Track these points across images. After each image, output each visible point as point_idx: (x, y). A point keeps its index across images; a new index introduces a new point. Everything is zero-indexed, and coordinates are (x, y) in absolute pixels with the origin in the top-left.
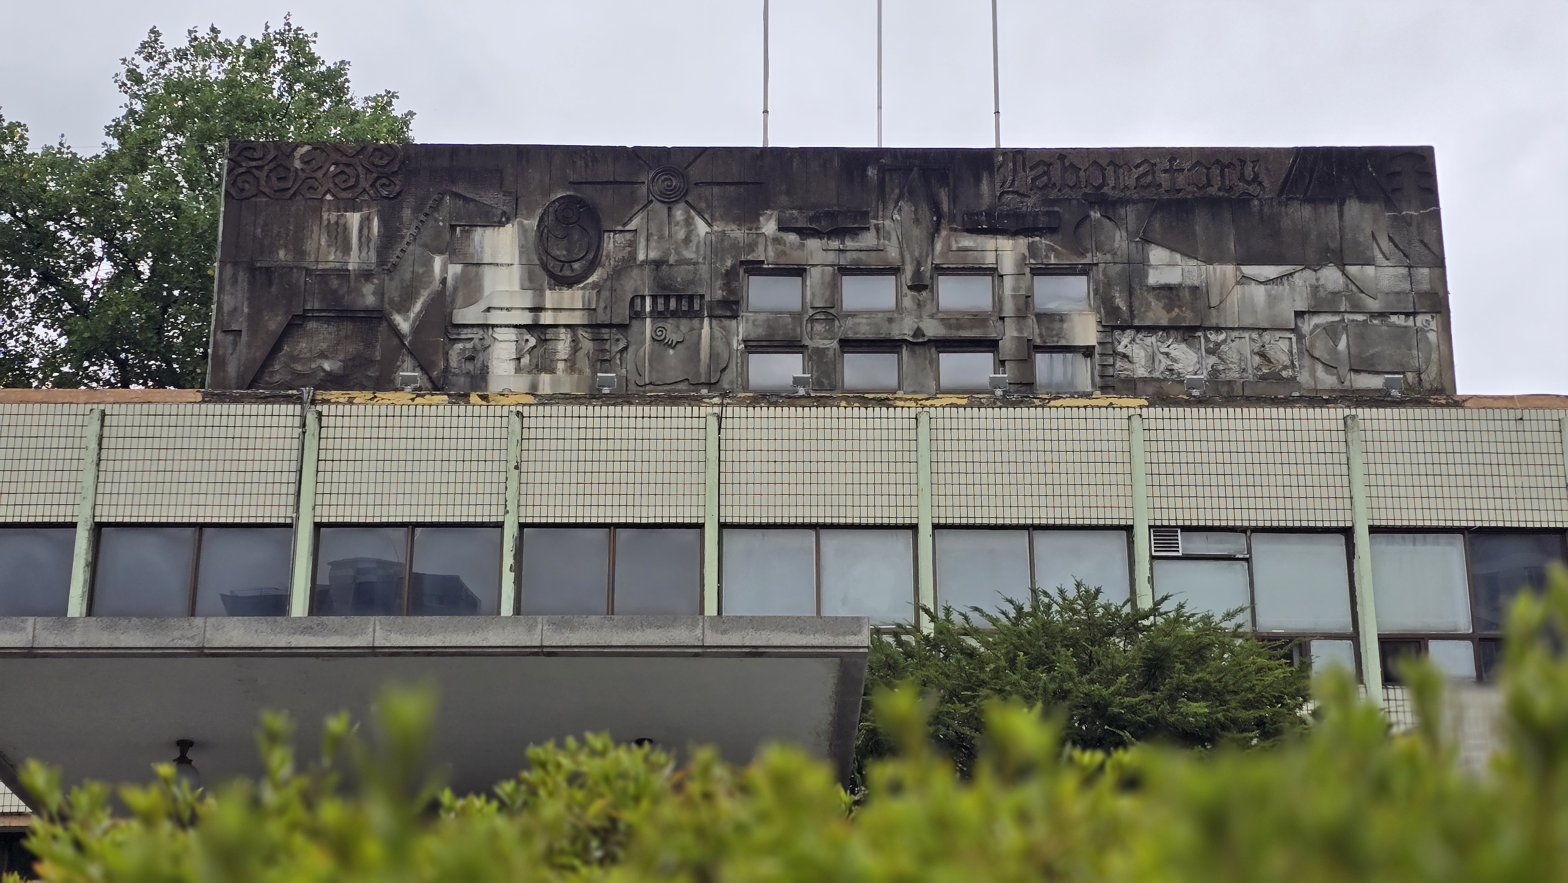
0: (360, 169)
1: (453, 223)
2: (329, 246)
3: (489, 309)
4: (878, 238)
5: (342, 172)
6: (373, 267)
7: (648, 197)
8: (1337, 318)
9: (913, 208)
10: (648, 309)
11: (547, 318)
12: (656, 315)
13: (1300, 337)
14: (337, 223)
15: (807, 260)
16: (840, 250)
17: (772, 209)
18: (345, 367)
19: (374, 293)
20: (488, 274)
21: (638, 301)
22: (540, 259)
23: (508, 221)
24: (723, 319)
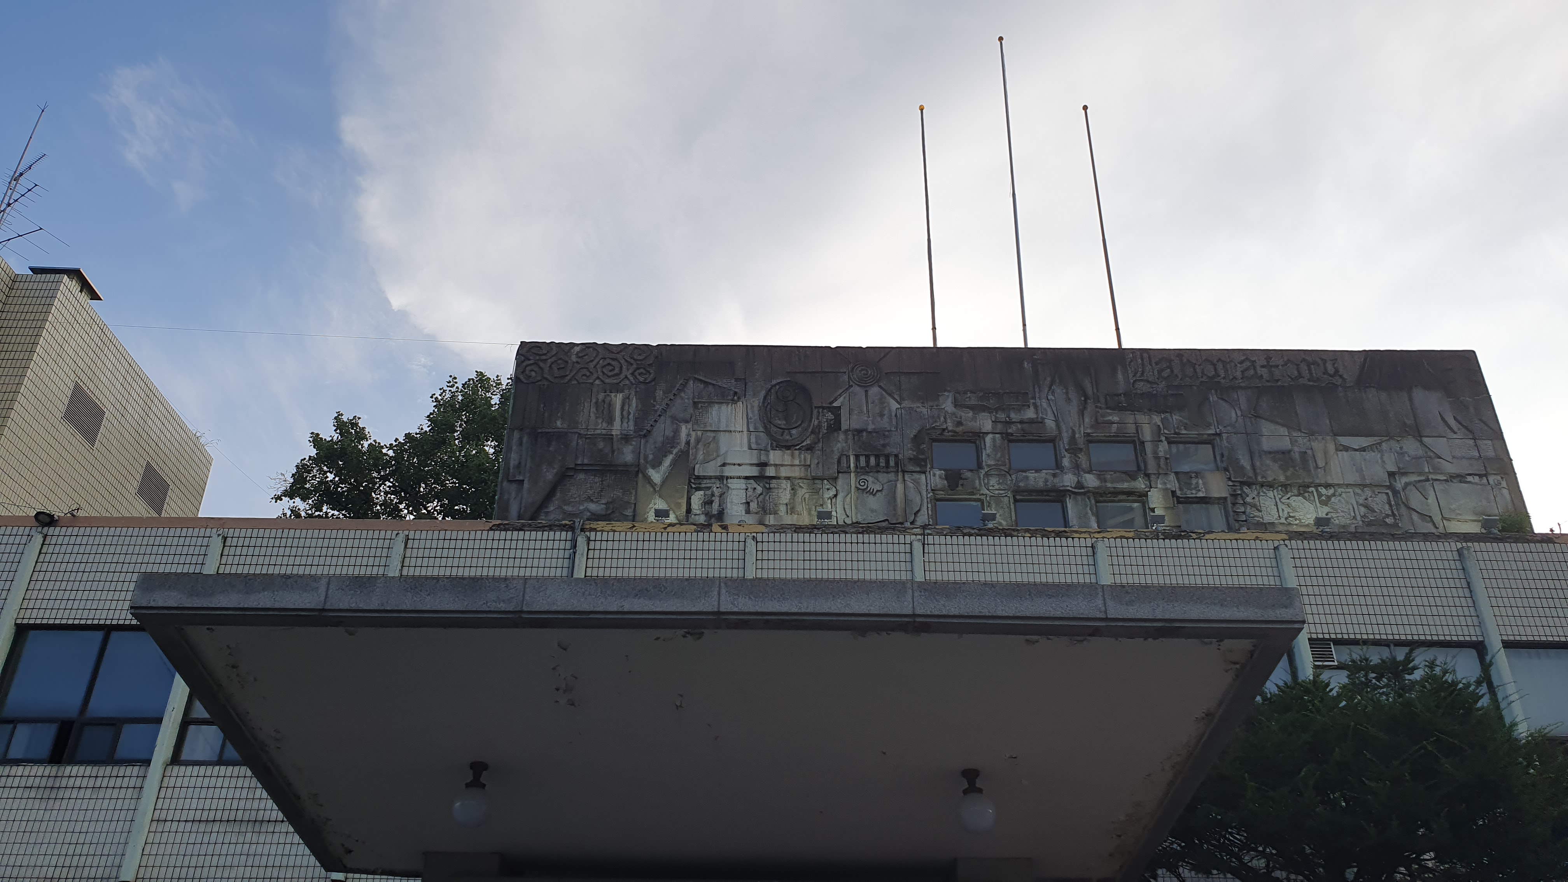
0: (622, 361)
1: (696, 400)
2: (597, 418)
3: (724, 465)
4: (1037, 413)
5: (609, 364)
6: (632, 433)
7: (849, 383)
8: (1422, 478)
9: (1064, 391)
10: (852, 465)
11: (770, 472)
12: (859, 470)
13: (1396, 492)
14: (604, 401)
15: (980, 429)
16: (1007, 422)
17: (949, 391)
18: (607, 509)
19: (633, 452)
20: (723, 438)
21: (844, 460)
22: (765, 427)
23: (739, 398)
24: (913, 474)
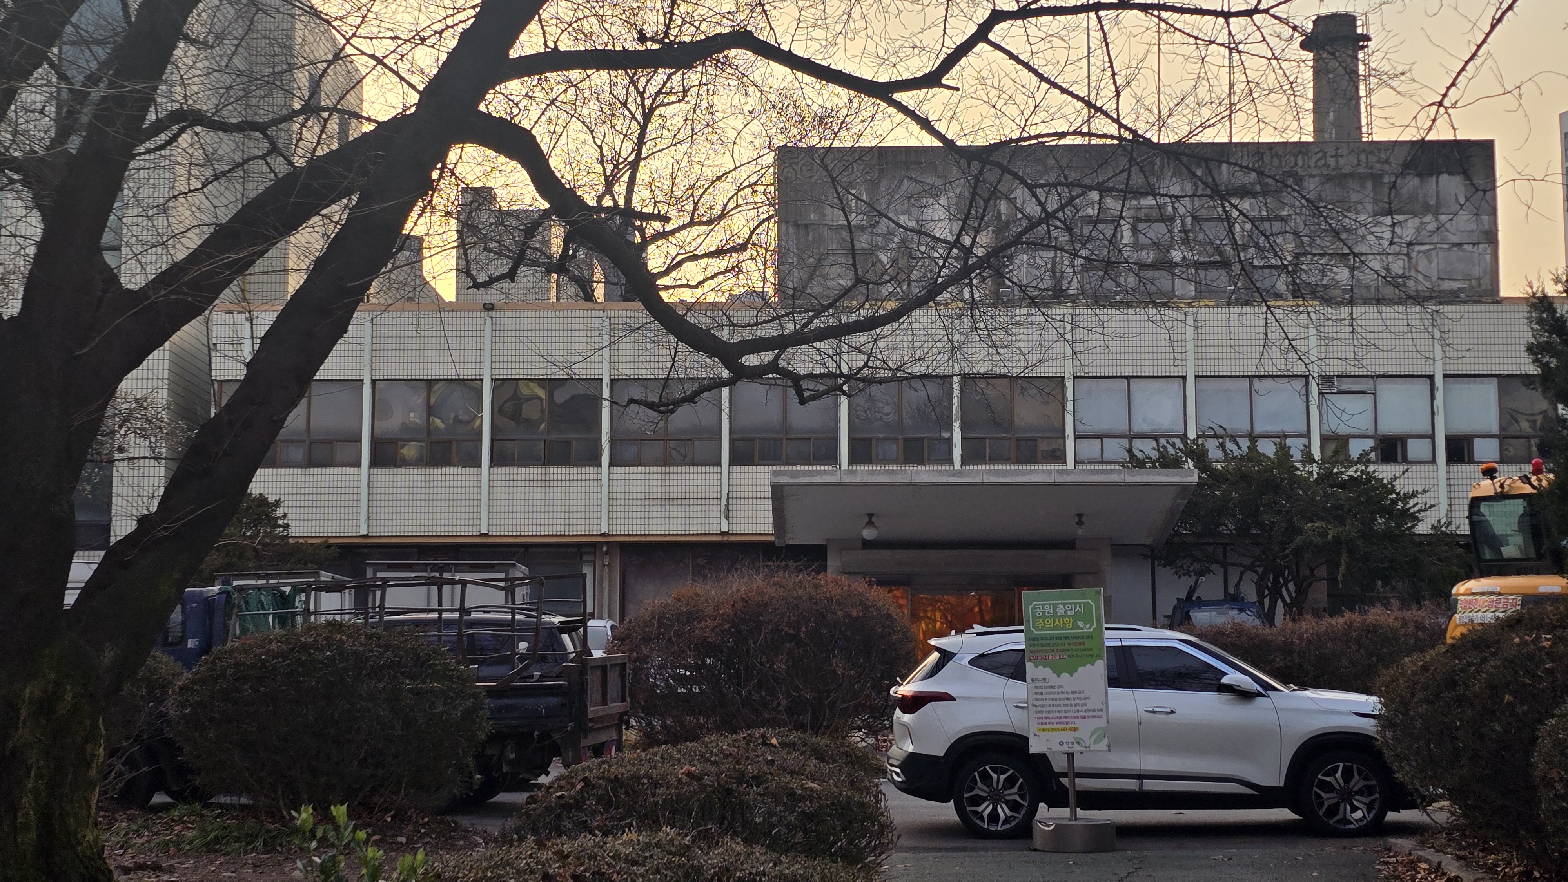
1: (911, 196)
5: (845, 165)
6: (865, 223)
8: (1431, 247)
9: (1182, 183)
13: (1410, 258)
16: (1138, 209)
19: (867, 239)
22: (960, 216)
23: (942, 194)
